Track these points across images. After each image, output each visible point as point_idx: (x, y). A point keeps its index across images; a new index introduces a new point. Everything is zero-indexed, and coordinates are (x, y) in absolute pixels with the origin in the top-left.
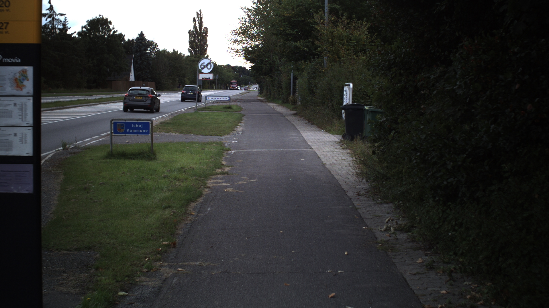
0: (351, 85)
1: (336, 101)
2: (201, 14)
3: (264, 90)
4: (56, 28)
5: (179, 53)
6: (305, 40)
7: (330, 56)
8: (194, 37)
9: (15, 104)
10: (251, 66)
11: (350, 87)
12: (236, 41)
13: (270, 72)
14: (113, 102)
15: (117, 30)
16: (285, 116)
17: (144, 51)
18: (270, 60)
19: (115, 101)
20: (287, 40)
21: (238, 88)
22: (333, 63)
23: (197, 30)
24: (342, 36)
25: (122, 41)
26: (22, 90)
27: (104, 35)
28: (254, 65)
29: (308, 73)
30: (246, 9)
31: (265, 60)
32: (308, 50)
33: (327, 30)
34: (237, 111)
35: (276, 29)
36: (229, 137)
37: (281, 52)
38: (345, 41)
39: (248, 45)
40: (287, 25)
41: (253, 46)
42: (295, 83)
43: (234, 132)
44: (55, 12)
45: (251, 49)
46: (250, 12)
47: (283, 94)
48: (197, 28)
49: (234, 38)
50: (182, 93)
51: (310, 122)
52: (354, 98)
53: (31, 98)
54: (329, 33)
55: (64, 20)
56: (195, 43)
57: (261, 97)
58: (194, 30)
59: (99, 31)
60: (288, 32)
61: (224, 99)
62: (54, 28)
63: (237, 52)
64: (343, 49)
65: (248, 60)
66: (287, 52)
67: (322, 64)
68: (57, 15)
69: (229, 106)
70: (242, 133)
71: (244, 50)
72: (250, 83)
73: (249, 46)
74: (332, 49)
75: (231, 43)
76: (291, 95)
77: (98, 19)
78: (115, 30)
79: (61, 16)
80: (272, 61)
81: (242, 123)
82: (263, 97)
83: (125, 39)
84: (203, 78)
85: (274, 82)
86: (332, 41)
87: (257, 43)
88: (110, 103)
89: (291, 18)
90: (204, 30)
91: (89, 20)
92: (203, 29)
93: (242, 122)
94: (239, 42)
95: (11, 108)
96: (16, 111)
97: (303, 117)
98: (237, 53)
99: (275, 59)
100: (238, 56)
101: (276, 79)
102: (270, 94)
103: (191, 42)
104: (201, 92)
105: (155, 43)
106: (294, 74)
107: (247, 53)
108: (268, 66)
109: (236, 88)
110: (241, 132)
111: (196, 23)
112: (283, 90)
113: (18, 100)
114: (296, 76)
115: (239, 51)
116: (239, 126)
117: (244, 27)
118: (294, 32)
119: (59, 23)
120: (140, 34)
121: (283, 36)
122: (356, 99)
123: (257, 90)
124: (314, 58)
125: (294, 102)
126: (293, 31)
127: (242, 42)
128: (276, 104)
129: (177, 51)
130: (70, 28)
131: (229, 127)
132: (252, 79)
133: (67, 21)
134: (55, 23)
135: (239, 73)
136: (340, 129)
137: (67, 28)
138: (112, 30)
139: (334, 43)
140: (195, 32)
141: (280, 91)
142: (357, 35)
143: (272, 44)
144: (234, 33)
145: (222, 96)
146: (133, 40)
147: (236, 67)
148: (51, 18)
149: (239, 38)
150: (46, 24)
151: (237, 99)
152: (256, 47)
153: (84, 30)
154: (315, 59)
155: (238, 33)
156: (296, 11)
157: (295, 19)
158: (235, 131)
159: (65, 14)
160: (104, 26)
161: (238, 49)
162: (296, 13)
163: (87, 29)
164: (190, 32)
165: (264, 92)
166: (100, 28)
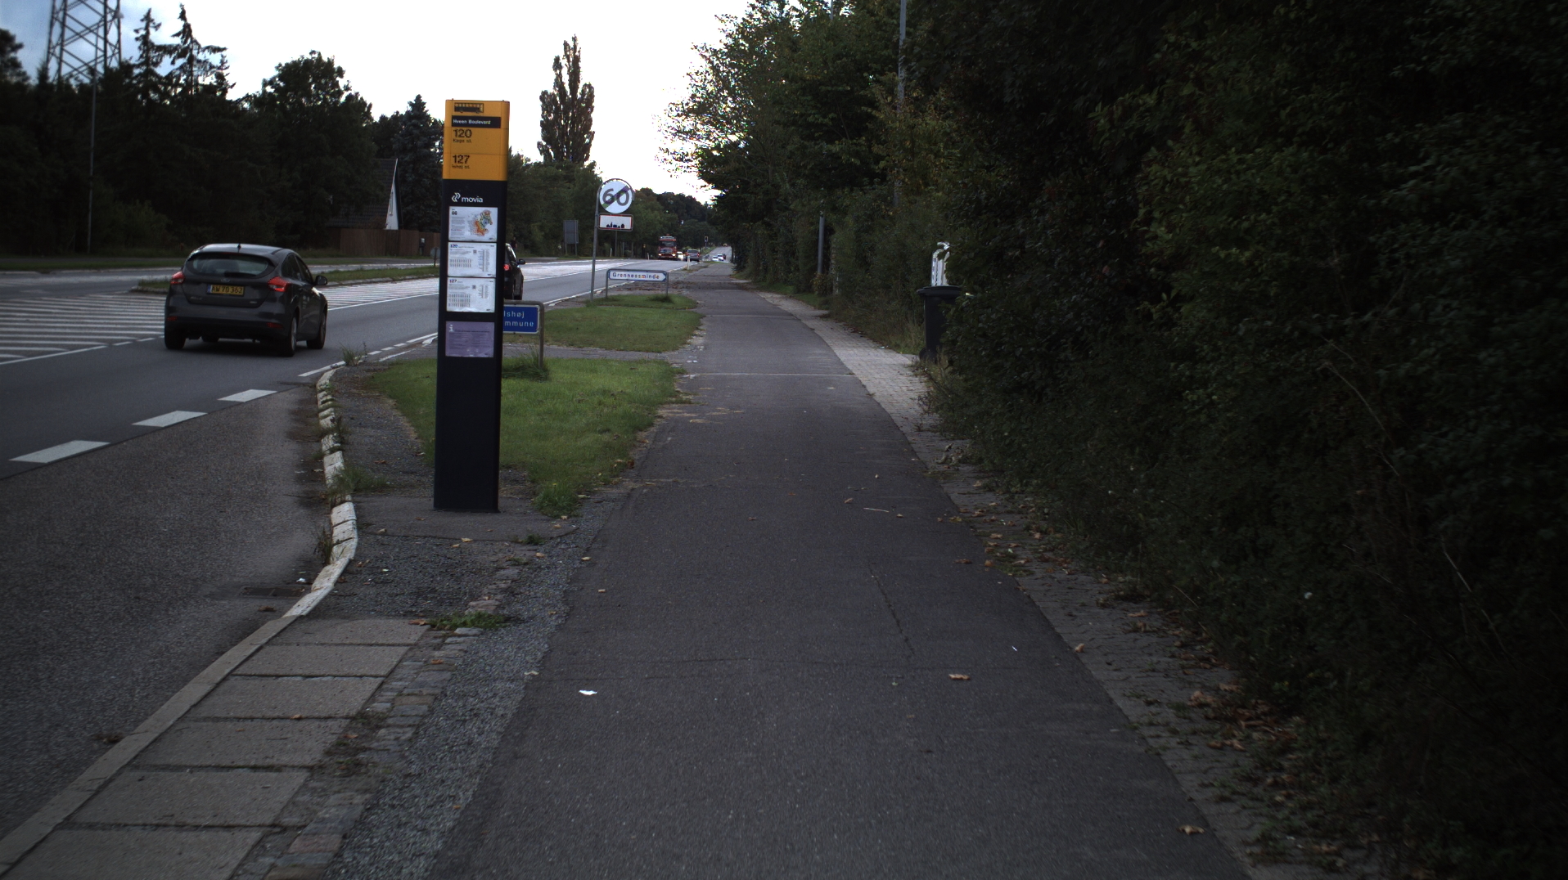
0: (948, 247)
2: (575, 46)
3: (748, 260)
4: (198, 84)
6: (852, 139)
7: (906, 180)
8: (556, 113)
9: (475, 252)
10: (714, 196)
12: (679, 132)
13: (765, 213)
14: (369, 280)
15: (357, 93)
16: (800, 320)
17: (425, 148)
18: (765, 181)
19: (374, 280)
20: (811, 137)
21: (679, 256)
22: (912, 197)
23: (565, 92)
25: (362, 121)
26: (483, 234)
27: (323, 104)
28: (724, 193)
29: (858, 219)
30: (707, 50)
31: (752, 183)
32: (858, 163)
33: (900, 122)
34: (685, 308)
35: (784, 112)
36: (678, 354)
37: (793, 166)
38: (942, 146)
39: (711, 143)
40: (810, 101)
41: (722, 146)
42: (827, 247)
43: (687, 346)
44: (197, 43)
45: (719, 152)
46: (718, 59)
47: (798, 269)
48: (564, 88)
49: (675, 125)
51: (857, 332)
53: (495, 245)
54: (904, 128)
55: (220, 65)
56: (559, 128)
57: (740, 278)
58: (556, 93)
59: (308, 94)
60: (813, 120)
61: (652, 279)
62: (192, 84)
63: (681, 159)
64: (936, 166)
65: (709, 182)
66: (809, 167)
67: (889, 198)
68: (204, 51)
69: (665, 296)
71: (699, 156)
72: (707, 243)
73: (712, 145)
74: (913, 165)
75: (666, 138)
76: (819, 272)
77: (307, 62)
78: (353, 93)
79: (212, 54)
80: (772, 186)
81: (701, 330)
82: (746, 279)
83: (372, 115)
84: (608, 226)
85: (777, 239)
86: (913, 147)
87: (734, 138)
88: (363, 283)
89: (820, 85)
90: (583, 91)
91: (283, 65)
92: (579, 91)
93: (701, 328)
94: (687, 133)
95: (470, 256)
96: (476, 260)
97: (842, 321)
98: (682, 163)
99: (779, 181)
100: (685, 171)
101: (781, 231)
102: (766, 270)
103: (546, 126)
106: (825, 220)
107: (708, 163)
108: (761, 197)
109: (674, 254)
110: (702, 347)
111: (562, 73)
112: (797, 260)
113: (478, 247)
114: (831, 225)
115: (686, 158)
116: (696, 335)
117: (702, 97)
118: (826, 120)
119: (206, 71)
120: (414, 102)
121: (800, 130)
123: (726, 262)
124: (871, 183)
125: (826, 290)
126: (825, 117)
127: (695, 134)
128: (780, 296)
131: (676, 337)
132: (713, 231)
133: (226, 65)
134: (196, 71)
135: (676, 212)
136: (919, 345)
137: (227, 84)
138: (343, 93)
139: (916, 150)
140: (558, 99)
141: (790, 263)
143: (772, 141)
144: (675, 113)
145: (647, 271)
146: (395, 117)
147: (669, 196)
148: (184, 56)
149: (688, 124)
150: (171, 74)
151: (681, 282)
152: (730, 148)
153: (269, 89)
154: (874, 186)
155: (684, 111)
156: (832, 69)
157: (829, 88)
158: (689, 344)
159: (224, 49)
160: (324, 81)
161: (683, 154)
162: (832, 73)
163: (277, 88)
164: (544, 96)
165: (746, 265)
166: (310, 84)
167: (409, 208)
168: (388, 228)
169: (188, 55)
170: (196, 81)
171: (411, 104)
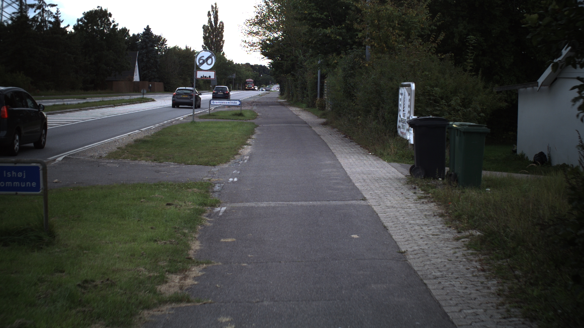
0: (413, 86)
1: (388, 109)
2: (216, 7)
3: (285, 91)
4: (46, 21)
5: (192, 50)
6: (337, 26)
7: (375, 45)
8: (209, 33)
10: (269, 63)
11: (411, 89)
12: (251, 33)
13: (292, 70)
15: (118, 24)
16: (311, 127)
17: (151, 47)
18: (291, 55)
20: (314, 26)
21: (256, 88)
22: (380, 55)
23: (213, 25)
24: (392, 17)
25: (126, 36)
27: (103, 29)
28: (272, 61)
29: (344, 70)
31: (286, 56)
32: (341, 39)
34: (250, 120)
35: (299, 13)
36: (227, 168)
37: (305, 43)
38: (397, 23)
40: (313, 6)
41: (271, 39)
42: (322, 83)
43: (237, 157)
44: (45, 3)
45: (270, 42)
47: (308, 96)
48: (212, 23)
49: (248, 30)
50: (213, 93)
51: (347, 137)
52: (417, 105)
54: (374, 12)
55: (56, 12)
56: (210, 39)
57: (282, 99)
58: (209, 25)
59: (97, 25)
60: (315, 16)
61: (233, 104)
62: (44, 21)
63: (252, 45)
64: (393, 35)
65: (266, 56)
66: (313, 42)
67: (364, 56)
68: (48, 6)
69: (240, 113)
70: (249, 160)
71: (260, 44)
72: (271, 83)
73: (267, 38)
74: (380, 34)
75: (245, 35)
76: (318, 98)
77: (96, 11)
78: (116, 24)
79: (51, 7)
80: (295, 57)
81: (252, 139)
82: (284, 99)
83: (130, 34)
84: (201, 77)
85: (297, 82)
86: (379, 23)
87: (276, 35)
90: (220, 25)
91: (86, 12)
92: (218, 24)
93: (253, 137)
94: (254, 33)
97: (336, 128)
98: (252, 47)
99: (298, 54)
100: (254, 51)
101: (299, 78)
102: (293, 96)
103: (205, 38)
104: (230, 92)
105: (163, 39)
106: (321, 72)
107: (265, 47)
108: (290, 62)
109: (253, 88)
110: (248, 157)
111: (211, 17)
112: (308, 91)
114: (324, 74)
115: (255, 45)
116: (247, 144)
117: (260, 17)
118: (323, 16)
119: (49, 15)
120: (146, 28)
121: (309, 22)
122: (419, 106)
123: (278, 91)
125: (322, 107)
126: (322, 14)
127: (258, 33)
128: (299, 109)
129: (189, 48)
130: (63, 21)
131: (231, 148)
132: (272, 78)
133: (59, 12)
134: (45, 15)
135: (259, 72)
137: (60, 21)
138: (112, 24)
139: (381, 26)
140: (210, 28)
141: (304, 93)
142: (414, 15)
144: (249, 24)
146: (138, 35)
147: (256, 66)
148: (40, 9)
149: (255, 29)
150: (35, 17)
151: (253, 102)
152: (275, 40)
153: (80, 23)
154: (353, 50)
155: (253, 23)
158: (239, 154)
159: (57, 5)
160: (103, 19)
161: (253, 43)
163: (84, 23)
164: (204, 27)
165: (284, 93)
166: (98, 21)
167: (145, 72)
168: (134, 80)
169: (42, 8)
170: (45, 19)
171: (145, 29)
